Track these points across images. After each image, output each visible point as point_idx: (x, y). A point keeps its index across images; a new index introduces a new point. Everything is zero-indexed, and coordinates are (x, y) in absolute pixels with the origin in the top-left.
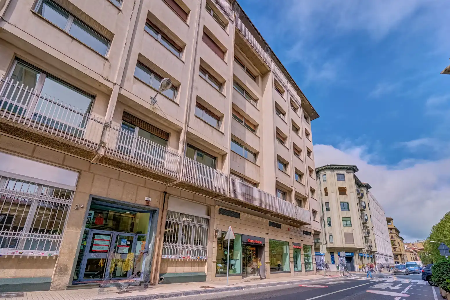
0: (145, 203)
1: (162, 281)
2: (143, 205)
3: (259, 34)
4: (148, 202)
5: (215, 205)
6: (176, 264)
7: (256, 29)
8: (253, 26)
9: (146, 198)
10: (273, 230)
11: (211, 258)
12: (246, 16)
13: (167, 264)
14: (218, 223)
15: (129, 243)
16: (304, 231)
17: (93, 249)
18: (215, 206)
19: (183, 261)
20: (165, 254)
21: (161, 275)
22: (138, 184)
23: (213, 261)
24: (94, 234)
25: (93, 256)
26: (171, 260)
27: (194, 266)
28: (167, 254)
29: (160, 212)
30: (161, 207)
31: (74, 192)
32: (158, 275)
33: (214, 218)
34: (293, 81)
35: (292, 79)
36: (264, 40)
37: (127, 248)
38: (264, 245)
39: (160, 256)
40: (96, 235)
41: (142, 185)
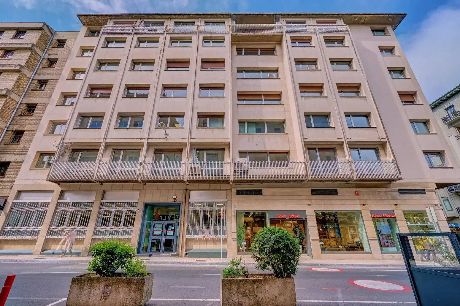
0: (173, 200)
1: (187, 256)
2: (172, 202)
3: (263, 14)
4: (175, 199)
5: (232, 188)
6: (200, 242)
7: (257, 14)
8: (254, 15)
9: (173, 197)
10: (320, 198)
11: (231, 237)
12: (244, 14)
13: (192, 242)
14: (236, 204)
15: (173, 228)
16: (399, 190)
17: (154, 233)
18: (231, 190)
19: (205, 240)
20: (189, 235)
21: (186, 250)
22: (168, 189)
23: (232, 239)
24: (154, 224)
25: (154, 237)
26: (195, 239)
27: (216, 244)
28: (191, 235)
29: (184, 204)
30: (184, 201)
31: (137, 202)
32: (184, 250)
33: (231, 200)
34: (328, 15)
35: (325, 14)
36: (270, 14)
37: (172, 232)
38: (306, 219)
39: (185, 236)
40: (155, 225)
41: (171, 189)
